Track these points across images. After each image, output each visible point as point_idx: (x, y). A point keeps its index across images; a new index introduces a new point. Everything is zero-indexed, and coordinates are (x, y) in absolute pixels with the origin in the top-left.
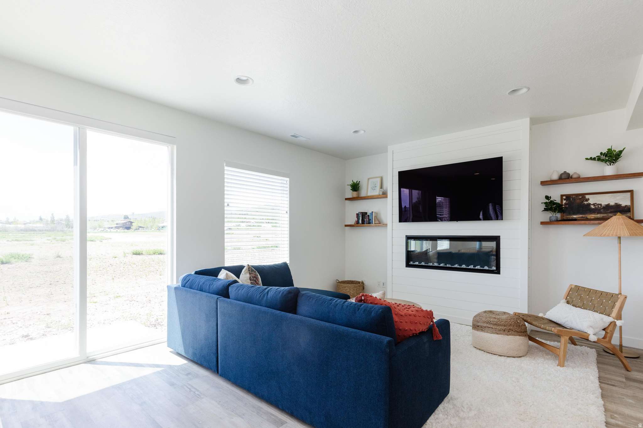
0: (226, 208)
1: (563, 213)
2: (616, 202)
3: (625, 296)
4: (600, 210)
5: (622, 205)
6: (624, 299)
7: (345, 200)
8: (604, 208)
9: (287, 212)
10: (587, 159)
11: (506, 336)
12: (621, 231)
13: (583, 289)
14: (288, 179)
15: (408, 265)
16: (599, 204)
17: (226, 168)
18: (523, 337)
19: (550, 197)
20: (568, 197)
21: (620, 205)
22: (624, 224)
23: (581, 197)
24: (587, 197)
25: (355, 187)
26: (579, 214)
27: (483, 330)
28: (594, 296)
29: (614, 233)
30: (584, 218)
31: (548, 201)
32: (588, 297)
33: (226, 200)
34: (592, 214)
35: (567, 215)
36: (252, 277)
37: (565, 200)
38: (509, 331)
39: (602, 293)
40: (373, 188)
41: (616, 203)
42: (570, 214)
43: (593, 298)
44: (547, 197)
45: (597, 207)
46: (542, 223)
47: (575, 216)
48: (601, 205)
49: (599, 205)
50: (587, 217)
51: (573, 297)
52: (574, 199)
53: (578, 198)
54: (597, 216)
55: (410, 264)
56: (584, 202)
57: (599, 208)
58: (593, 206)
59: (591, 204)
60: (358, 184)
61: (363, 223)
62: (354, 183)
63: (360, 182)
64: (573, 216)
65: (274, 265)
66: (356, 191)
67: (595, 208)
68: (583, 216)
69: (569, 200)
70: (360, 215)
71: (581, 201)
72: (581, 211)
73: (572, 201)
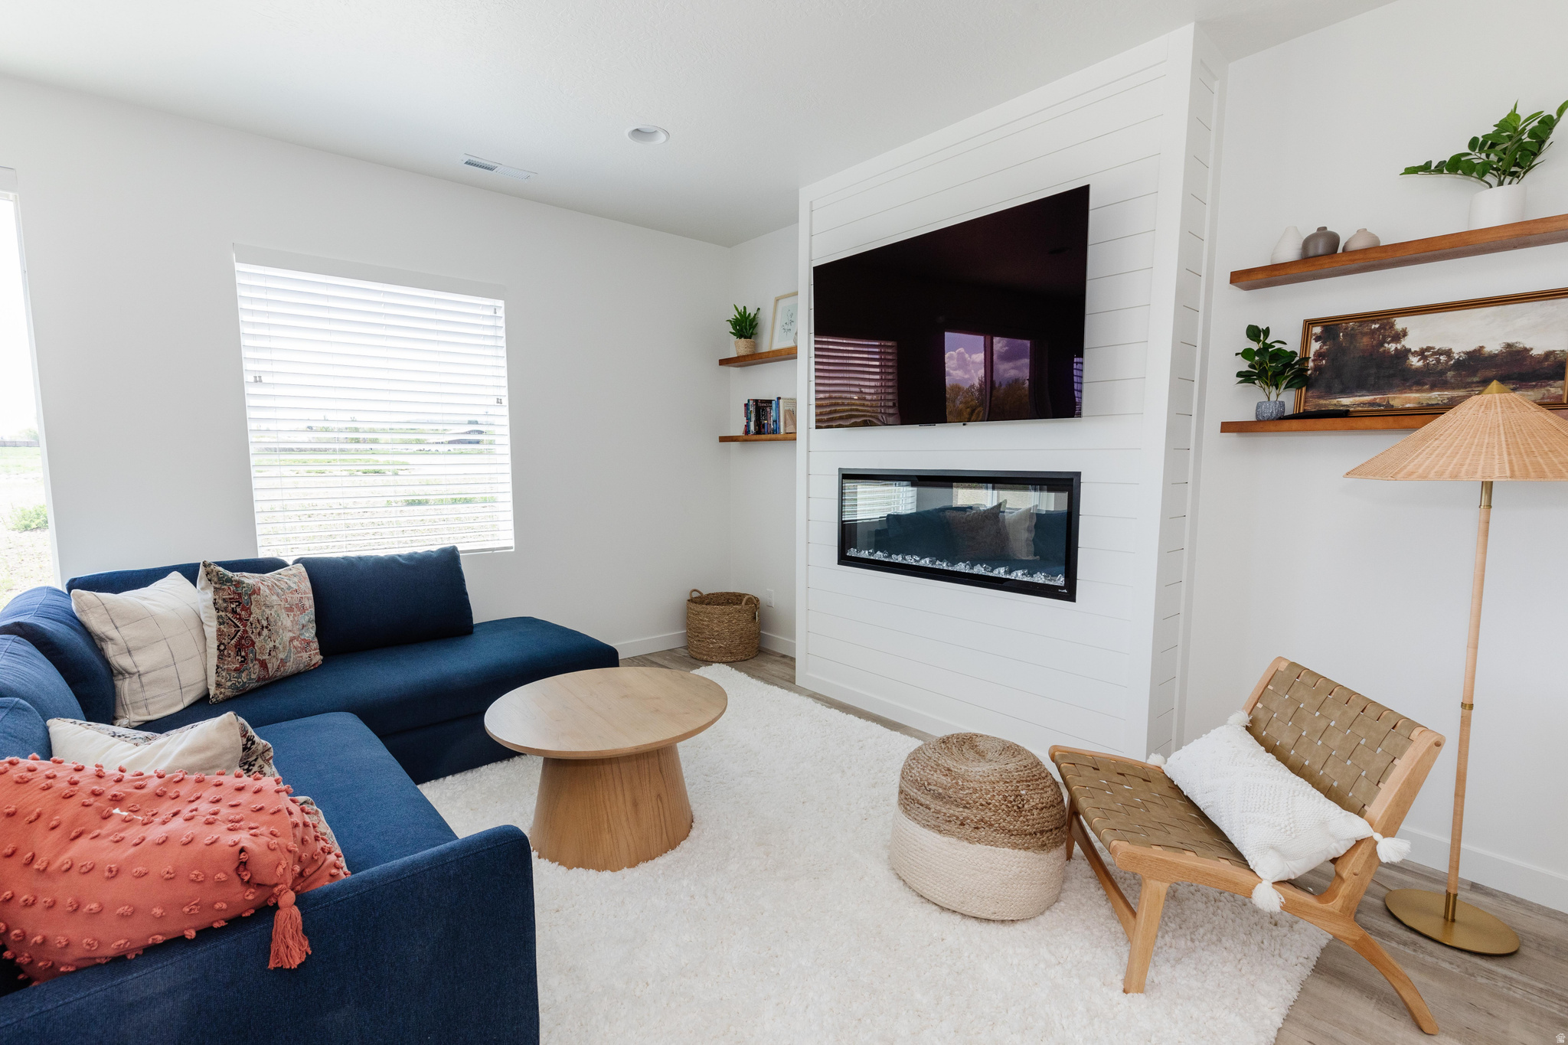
0: (249, 390)
1: (1307, 390)
2: (1510, 341)
3: (1434, 739)
4: (1442, 373)
5: (1534, 353)
6: (1429, 749)
7: (720, 364)
8: (1460, 365)
9: (499, 401)
10: (1411, 171)
11: (966, 843)
12: (1483, 456)
13: (1310, 681)
14: (501, 303)
15: (844, 559)
16: (1440, 352)
17: (239, 267)
18: (1030, 854)
19: (1267, 332)
20: (1330, 327)
21: (1526, 350)
22: (1501, 428)
23: (1377, 326)
24: (1400, 323)
25: (745, 326)
26: (1364, 393)
27: (908, 808)
28: (1338, 713)
29: (1450, 469)
30: (1380, 406)
31: (1255, 346)
32: (1318, 714)
33: (247, 366)
34: (1410, 389)
35: (1320, 397)
36: (221, 602)
37: (1317, 340)
38: (977, 828)
39: (1367, 704)
40: (786, 327)
41: (1509, 346)
42: (1330, 392)
43: (1333, 724)
44: (1254, 333)
45: (1432, 361)
46: (1227, 427)
47: (1346, 401)
48: (1448, 353)
49: (1441, 354)
50: (1391, 403)
51: (1273, 706)
52: (1351, 336)
53: (1366, 330)
54: (1430, 398)
55: (848, 554)
56: (1386, 345)
57: (1440, 367)
58: (1418, 361)
59: (1412, 354)
60: (752, 315)
61: (759, 432)
62: (739, 313)
63: (759, 309)
64: (1339, 400)
65: (399, 556)
66: (746, 337)
67: (1424, 365)
68: (1378, 398)
69: (1334, 339)
70: (752, 409)
71: (1375, 342)
72: (1372, 380)
73: (1344, 345)
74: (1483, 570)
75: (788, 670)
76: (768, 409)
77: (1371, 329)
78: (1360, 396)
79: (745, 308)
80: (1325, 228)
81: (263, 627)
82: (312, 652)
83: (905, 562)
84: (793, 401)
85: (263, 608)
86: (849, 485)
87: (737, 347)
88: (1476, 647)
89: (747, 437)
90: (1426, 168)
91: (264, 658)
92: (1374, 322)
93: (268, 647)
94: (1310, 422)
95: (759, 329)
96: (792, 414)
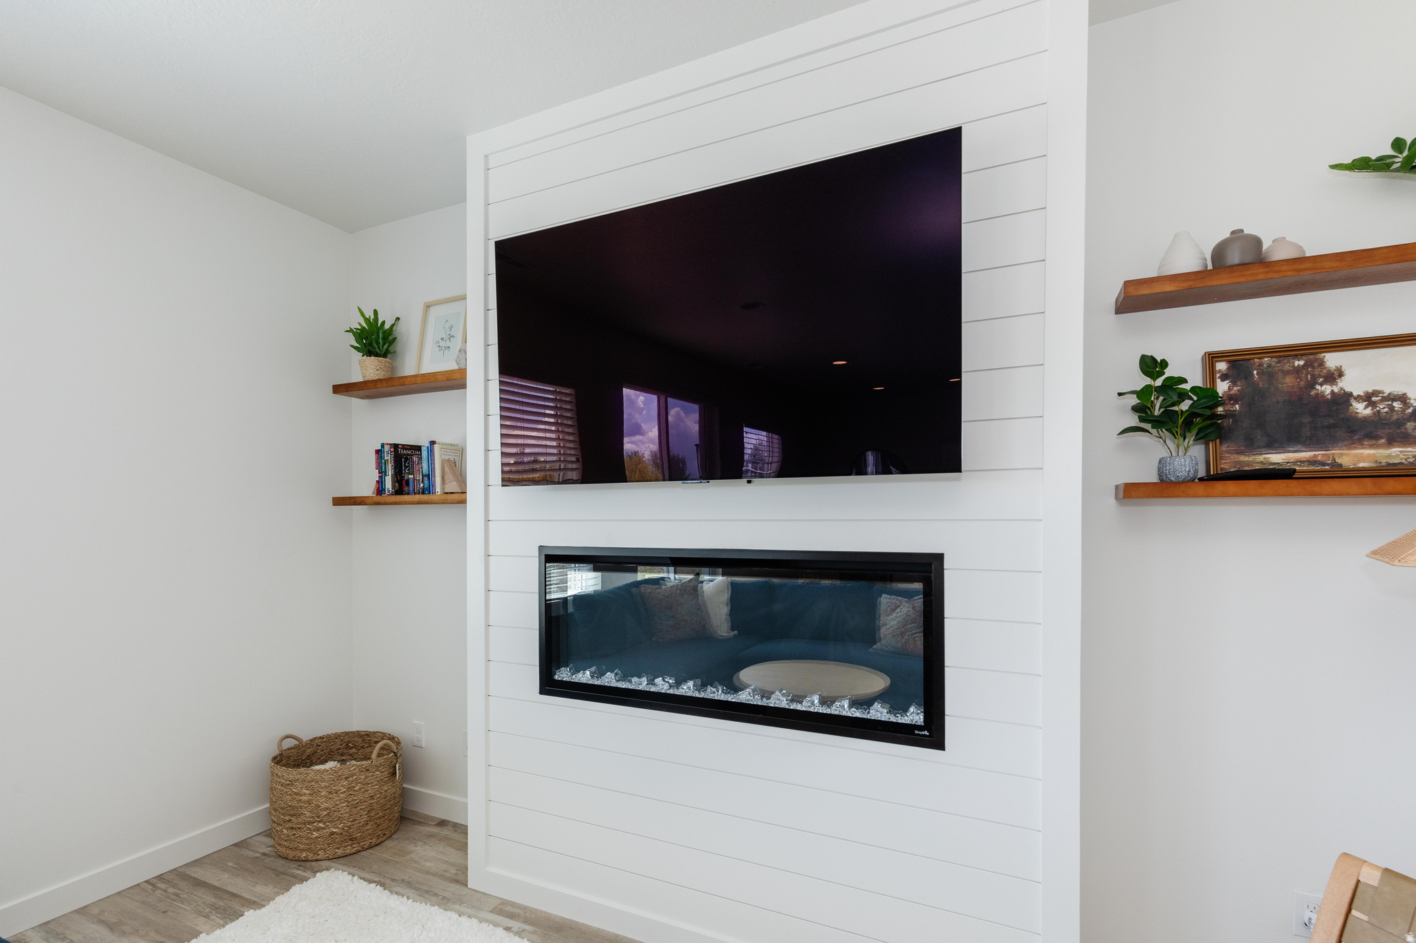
1: (1221, 443)
4: (1400, 423)
7: (334, 392)
10: (1340, 167)
15: (549, 686)
16: (1392, 398)
19: (1164, 364)
20: (1239, 363)
23: (1302, 363)
24: (1332, 360)
25: (377, 340)
26: (1299, 447)
30: (1324, 464)
31: (1151, 383)
34: (1360, 443)
37: (1224, 377)
40: (442, 344)
42: (1251, 445)
44: (1151, 366)
45: (1383, 408)
47: (1278, 457)
48: (1403, 399)
49: (1394, 400)
50: (1339, 461)
52: (1269, 374)
53: (1287, 367)
54: (1389, 456)
55: (557, 678)
56: (1318, 387)
57: (1395, 417)
58: (1365, 408)
59: (1355, 398)
60: (387, 326)
61: (398, 491)
62: (367, 320)
63: (398, 319)
64: (1267, 456)
66: (377, 355)
67: (1374, 414)
68: (1319, 454)
69: (1246, 378)
70: (388, 457)
71: (1302, 383)
72: (1306, 431)
73: (1261, 385)
75: (453, 856)
76: (415, 459)
77: (1293, 366)
78: (1293, 452)
79: (376, 312)
80: (1244, 231)
84: (461, 452)
86: (555, 571)
87: (363, 368)
89: (379, 499)
92: (1296, 357)
95: (398, 347)
96: (457, 467)
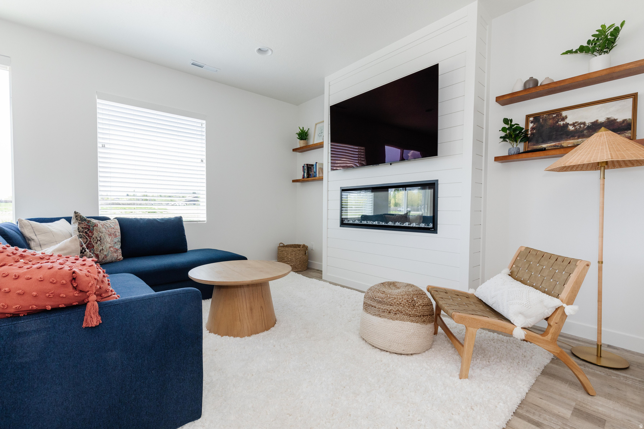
0: (99, 150)
1: (528, 143)
2: (608, 117)
3: (586, 263)
4: (582, 131)
5: (618, 120)
6: (584, 268)
8: (589, 127)
9: (202, 161)
10: (565, 53)
11: (391, 320)
12: (599, 153)
13: (534, 253)
14: (204, 122)
15: (342, 225)
16: (581, 123)
17: (98, 101)
18: (418, 324)
19: (511, 121)
20: (536, 117)
21: (615, 120)
22: (606, 143)
23: (555, 115)
24: (564, 113)
25: (303, 135)
26: (551, 142)
27: (367, 309)
28: (546, 263)
29: (587, 159)
30: (558, 146)
31: (507, 126)
32: (538, 265)
33: (99, 140)
34: (570, 139)
35: (534, 145)
36: (81, 228)
37: (531, 123)
38: (396, 314)
39: (557, 258)
40: (320, 135)
41: (608, 119)
42: (538, 143)
43: (544, 267)
44: (506, 121)
45: (578, 127)
46: (497, 159)
47: (544, 146)
48: (584, 123)
49: (581, 124)
50: (562, 145)
51: (520, 265)
52: (545, 120)
53: (551, 117)
54: (578, 142)
55: (344, 222)
56: (559, 122)
57: (581, 129)
58: (572, 128)
59: (570, 125)
60: (306, 131)
61: (308, 177)
62: (301, 130)
63: (309, 129)
64: (542, 145)
65: (158, 219)
66: (303, 140)
67: (575, 129)
68: (557, 143)
69: (538, 122)
70: (306, 168)
71: (555, 122)
72: (554, 137)
73: (542, 124)
74: (603, 204)
75: (320, 275)
76: (312, 168)
77: (553, 117)
78: (550, 143)
79: (303, 127)
80: (532, 77)
81: (98, 240)
82: (118, 254)
83: (367, 224)
84: (322, 164)
85: (99, 232)
86: (344, 194)
87: (300, 144)
88: (602, 237)
89: (303, 179)
90: (570, 52)
91: (98, 253)
92: (554, 114)
93: (99, 249)
94: (530, 154)
95: (309, 137)
96: (322, 169)
